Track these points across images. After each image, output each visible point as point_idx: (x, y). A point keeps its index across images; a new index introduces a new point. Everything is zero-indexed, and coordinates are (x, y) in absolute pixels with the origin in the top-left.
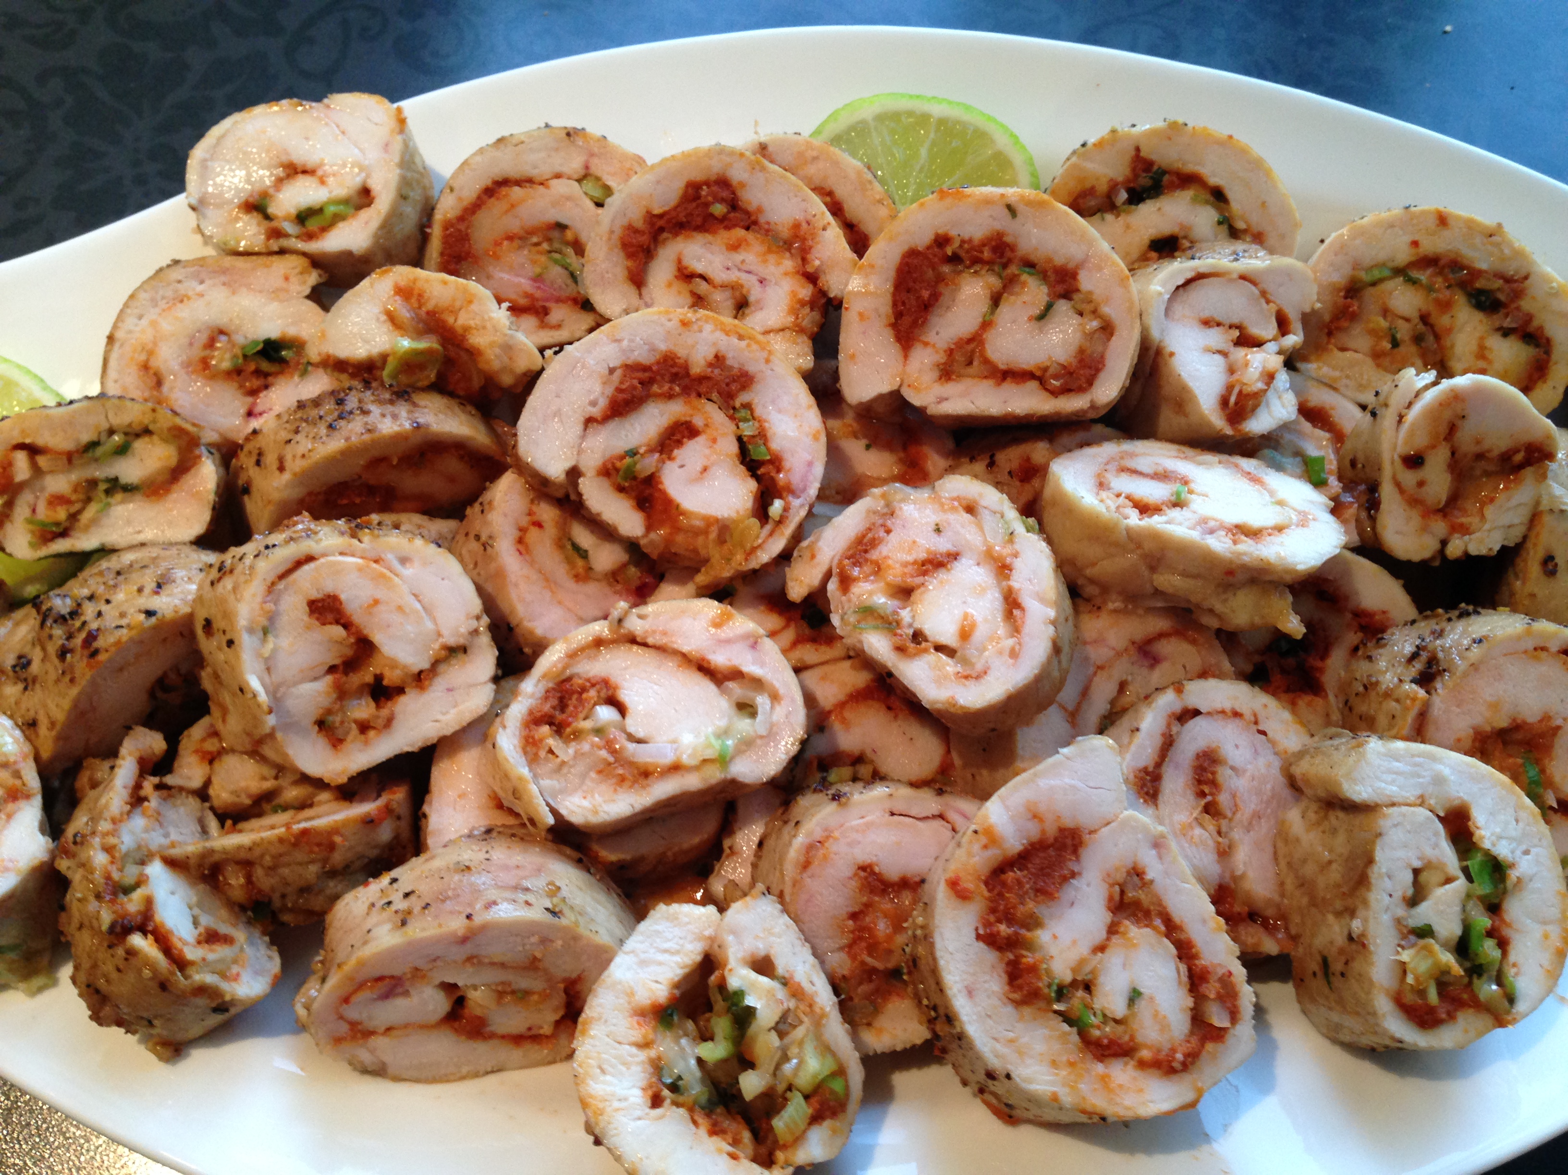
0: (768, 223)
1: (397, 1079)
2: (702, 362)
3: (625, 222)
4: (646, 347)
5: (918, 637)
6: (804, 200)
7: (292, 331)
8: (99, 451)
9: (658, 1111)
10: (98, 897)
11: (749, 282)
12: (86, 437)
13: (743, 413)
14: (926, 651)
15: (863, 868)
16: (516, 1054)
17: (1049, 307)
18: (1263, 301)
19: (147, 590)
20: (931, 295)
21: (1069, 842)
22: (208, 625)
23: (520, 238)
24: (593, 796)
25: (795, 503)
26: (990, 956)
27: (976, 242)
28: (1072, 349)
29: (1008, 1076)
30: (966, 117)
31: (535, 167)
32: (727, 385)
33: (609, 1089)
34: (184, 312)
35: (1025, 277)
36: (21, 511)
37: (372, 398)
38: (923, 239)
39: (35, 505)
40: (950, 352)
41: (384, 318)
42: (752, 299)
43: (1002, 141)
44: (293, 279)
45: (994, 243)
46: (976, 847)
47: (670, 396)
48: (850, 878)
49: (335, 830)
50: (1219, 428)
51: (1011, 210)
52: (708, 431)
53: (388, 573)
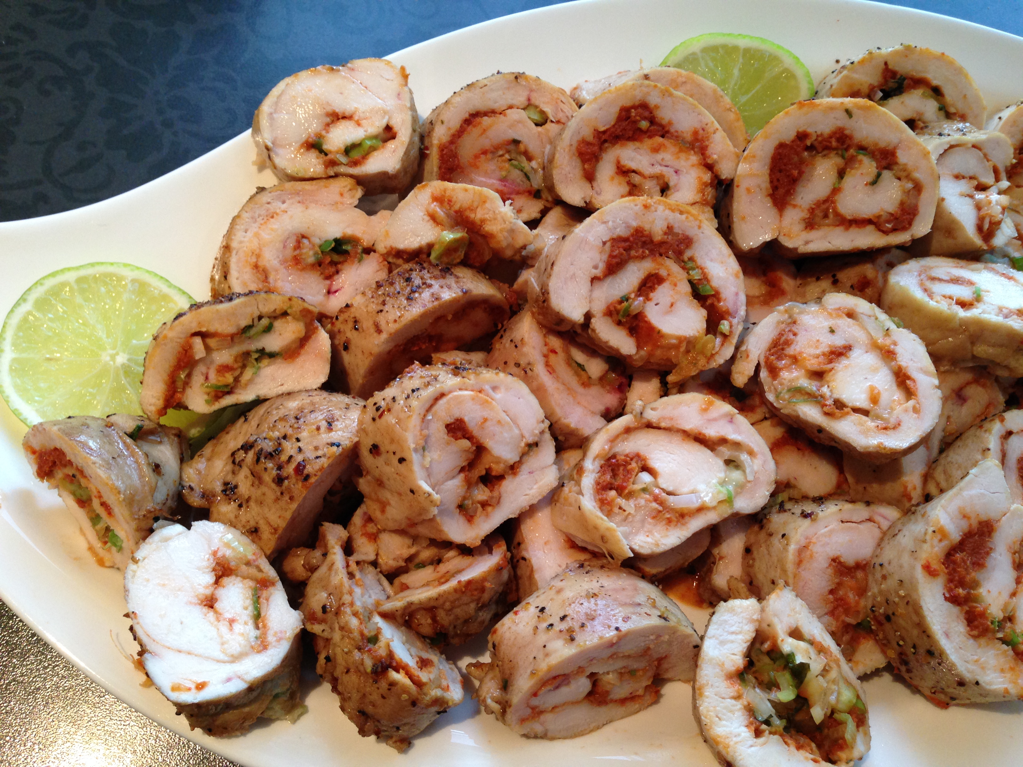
0: (677, 132)
1: (552, 739)
2: (661, 233)
3: (579, 138)
4: (624, 225)
5: (839, 405)
6: (699, 114)
7: (349, 232)
8: (253, 331)
9: (761, 740)
10: (359, 649)
11: (668, 173)
12: (244, 323)
13: (690, 264)
14: (848, 413)
15: (834, 560)
16: (621, 710)
17: (879, 176)
18: (985, 160)
19: (323, 429)
20: (798, 173)
21: (985, 529)
22: (375, 449)
23: (492, 152)
24: (653, 535)
25: (735, 321)
26: (955, 610)
27: (826, 135)
28: (897, 203)
29: (977, 683)
30: (763, 46)
31: (496, 102)
32: (678, 246)
33: (728, 729)
34: (275, 224)
35: (860, 157)
36: (197, 379)
37: (429, 275)
38: (789, 136)
39: (207, 374)
40: (812, 211)
41: (427, 218)
42: (671, 184)
43: (788, 62)
44: (347, 195)
45: (838, 136)
46: (936, 541)
47: (642, 258)
48: (827, 568)
49: (483, 579)
50: (979, 246)
51: (848, 113)
52: (670, 278)
53: (490, 400)
